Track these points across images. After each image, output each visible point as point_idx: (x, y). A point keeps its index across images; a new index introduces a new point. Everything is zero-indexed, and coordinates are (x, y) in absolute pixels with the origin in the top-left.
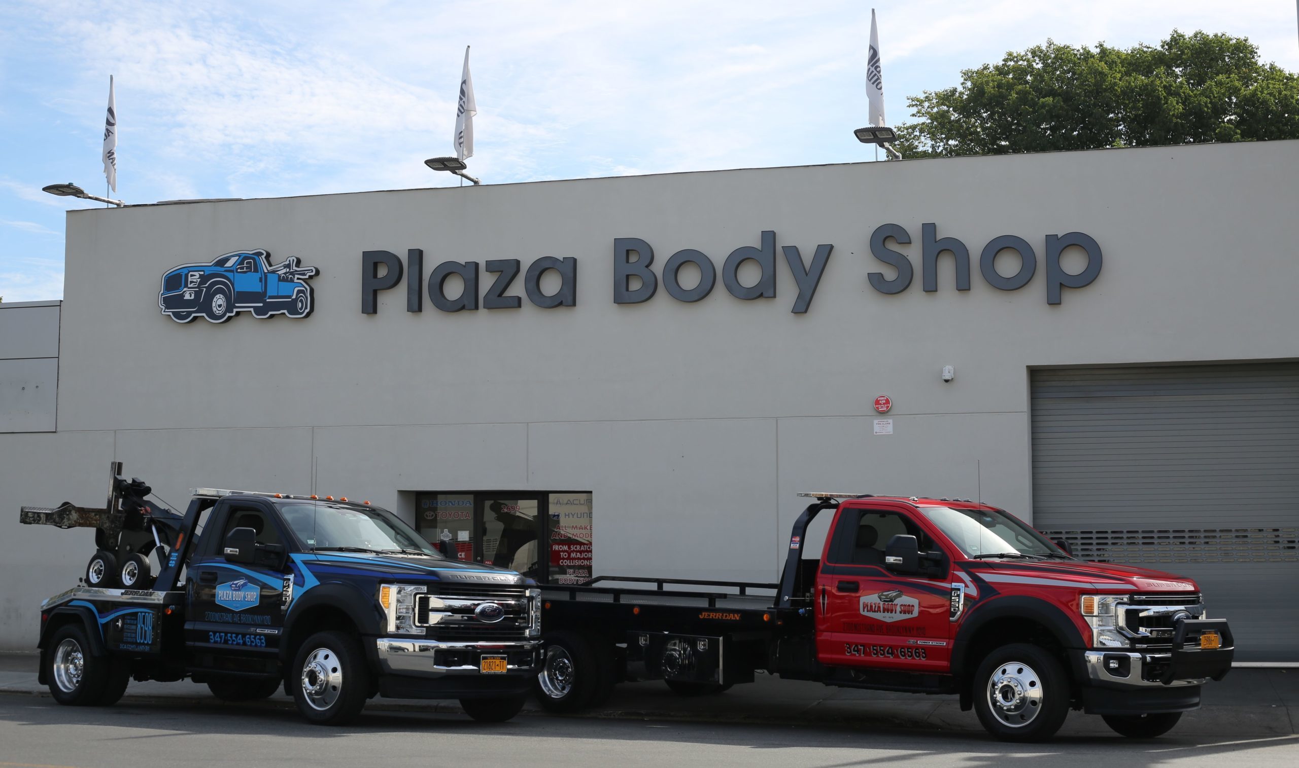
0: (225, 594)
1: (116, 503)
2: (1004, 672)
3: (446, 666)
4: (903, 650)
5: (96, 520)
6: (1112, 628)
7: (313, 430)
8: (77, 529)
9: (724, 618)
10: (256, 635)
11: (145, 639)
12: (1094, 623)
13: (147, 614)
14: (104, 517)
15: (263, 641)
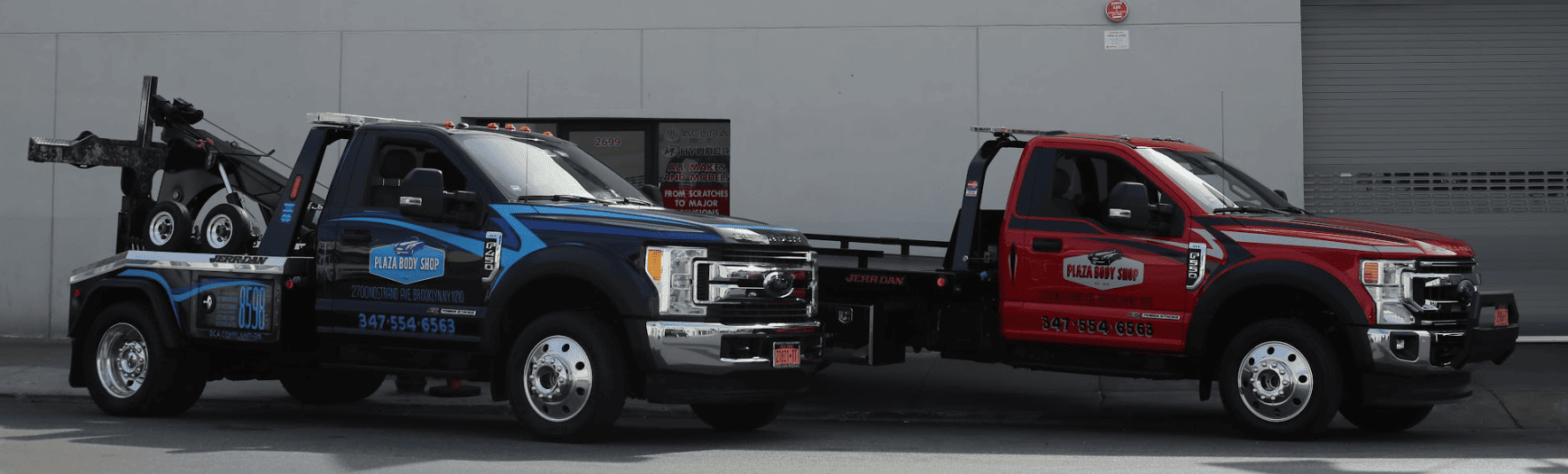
0: (386, 261)
1: (149, 133)
2: (1271, 351)
3: (732, 358)
4: (1121, 325)
5: (124, 157)
6: (1396, 300)
7: (342, 36)
8: (100, 168)
9: (881, 282)
10: (439, 317)
11: (253, 322)
12: (1377, 293)
13: (256, 289)
14: (135, 152)
15: (452, 326)
